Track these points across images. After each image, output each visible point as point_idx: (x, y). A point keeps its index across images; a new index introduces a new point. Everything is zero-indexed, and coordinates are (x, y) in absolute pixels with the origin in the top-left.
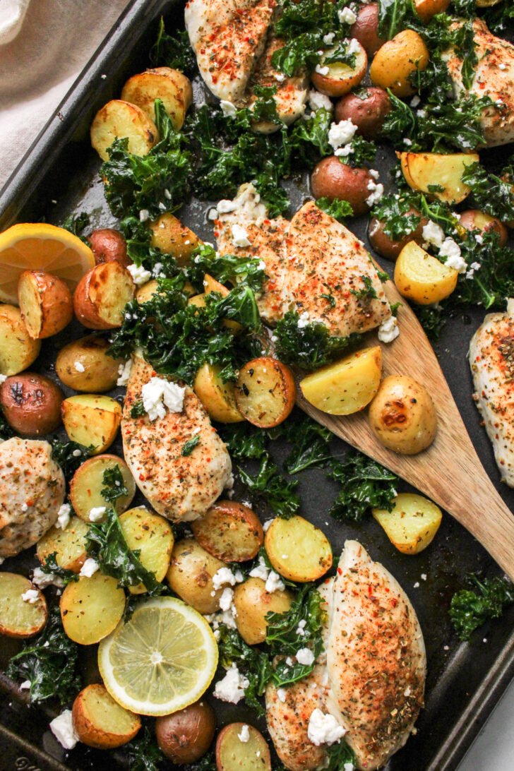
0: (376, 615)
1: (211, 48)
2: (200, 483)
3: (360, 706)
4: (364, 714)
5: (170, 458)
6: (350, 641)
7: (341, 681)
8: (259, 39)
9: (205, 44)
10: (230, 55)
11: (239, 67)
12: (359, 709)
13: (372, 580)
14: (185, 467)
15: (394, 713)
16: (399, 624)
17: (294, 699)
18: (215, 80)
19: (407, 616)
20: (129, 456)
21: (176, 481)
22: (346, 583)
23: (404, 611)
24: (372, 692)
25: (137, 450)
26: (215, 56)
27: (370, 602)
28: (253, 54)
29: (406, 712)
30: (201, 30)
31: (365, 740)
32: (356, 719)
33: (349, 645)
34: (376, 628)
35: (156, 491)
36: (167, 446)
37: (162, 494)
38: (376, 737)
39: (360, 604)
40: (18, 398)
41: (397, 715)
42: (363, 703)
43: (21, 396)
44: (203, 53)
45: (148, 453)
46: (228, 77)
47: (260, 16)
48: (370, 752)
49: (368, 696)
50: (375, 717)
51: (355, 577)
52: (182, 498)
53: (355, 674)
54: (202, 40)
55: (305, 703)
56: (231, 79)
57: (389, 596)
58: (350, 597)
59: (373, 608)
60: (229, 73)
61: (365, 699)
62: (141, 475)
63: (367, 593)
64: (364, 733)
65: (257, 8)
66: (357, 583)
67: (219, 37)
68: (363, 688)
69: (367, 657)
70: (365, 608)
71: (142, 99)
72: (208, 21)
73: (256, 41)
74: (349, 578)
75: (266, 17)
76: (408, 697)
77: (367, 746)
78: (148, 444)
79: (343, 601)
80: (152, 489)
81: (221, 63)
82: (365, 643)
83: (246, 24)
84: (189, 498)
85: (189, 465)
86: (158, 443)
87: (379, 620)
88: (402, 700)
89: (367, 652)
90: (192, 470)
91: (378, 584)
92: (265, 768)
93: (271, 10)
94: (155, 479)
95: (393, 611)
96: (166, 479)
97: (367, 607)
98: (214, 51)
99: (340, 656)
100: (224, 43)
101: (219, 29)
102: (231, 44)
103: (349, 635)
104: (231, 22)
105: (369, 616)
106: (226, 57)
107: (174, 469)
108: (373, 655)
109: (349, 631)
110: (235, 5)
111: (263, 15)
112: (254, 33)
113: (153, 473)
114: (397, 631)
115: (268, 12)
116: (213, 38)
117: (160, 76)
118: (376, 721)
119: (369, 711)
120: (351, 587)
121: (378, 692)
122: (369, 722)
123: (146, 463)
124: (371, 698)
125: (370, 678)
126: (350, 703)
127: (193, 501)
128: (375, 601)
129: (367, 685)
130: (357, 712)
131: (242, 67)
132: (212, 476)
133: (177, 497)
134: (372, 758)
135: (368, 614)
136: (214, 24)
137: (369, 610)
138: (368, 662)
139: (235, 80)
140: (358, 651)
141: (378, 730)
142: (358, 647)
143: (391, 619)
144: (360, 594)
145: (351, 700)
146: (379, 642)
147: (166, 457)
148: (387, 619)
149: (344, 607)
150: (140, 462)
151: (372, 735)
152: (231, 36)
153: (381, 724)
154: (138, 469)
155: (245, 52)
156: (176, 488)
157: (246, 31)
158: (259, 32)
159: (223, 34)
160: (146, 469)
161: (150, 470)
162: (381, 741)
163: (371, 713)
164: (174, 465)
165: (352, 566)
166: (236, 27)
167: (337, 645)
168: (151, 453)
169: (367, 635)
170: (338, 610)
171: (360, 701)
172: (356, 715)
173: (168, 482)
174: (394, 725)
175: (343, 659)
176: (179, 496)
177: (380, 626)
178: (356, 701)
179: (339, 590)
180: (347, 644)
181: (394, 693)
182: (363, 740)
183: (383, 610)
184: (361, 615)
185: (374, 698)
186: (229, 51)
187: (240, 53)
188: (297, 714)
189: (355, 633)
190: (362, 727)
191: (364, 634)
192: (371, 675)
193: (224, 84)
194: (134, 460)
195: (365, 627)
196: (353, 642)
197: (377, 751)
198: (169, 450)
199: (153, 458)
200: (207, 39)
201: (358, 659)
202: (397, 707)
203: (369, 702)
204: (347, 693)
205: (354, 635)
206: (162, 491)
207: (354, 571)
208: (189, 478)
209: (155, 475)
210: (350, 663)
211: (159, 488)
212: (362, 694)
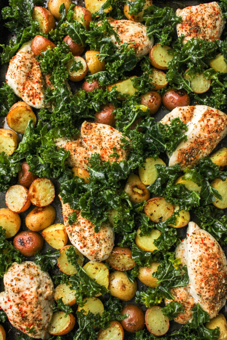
0: (206, 250)
1: (25, 93)
2: (106, 242)
3: (205, 290)
4: (207, 293)
5: (91, 235)
6: (197, 263)
7: (195, 281)
8: (41, 79)
9: (22, 93)
10: (34, 91)
11: (40, 94)
12: (205, 292)
13: (202, 236)
14: (98, 237)
15: (219, 291)
16: (216, 253)
17: (176, 291)
18: (34, 103)
19: (219, 249)
20: (73, 241)
21: (96, 244)
22: (191, 239)
23: (218, 247)
24: (210, 283)
25: (76, 237)
26: (29, 95)
27: (203, 245)
28: (42, 86)
29: (224, 290)
30: (17, 88)
31: (209, 305)
32: (204, 296)
33: (196, 265)
34: (207, 256)
35: (89, 251)
36: (88, 230)
37: (92, 251)
38: (213, 302)
39: (199, 247)
40: (22, 244)
41: (221, 292)
42: (206, 288)
43: (23, 242)
44: (23, 96)
45: (81, 236)
46: (38, 99)
47: (36, 70)
48: (211, 310)
49: (208, 285)
50: (212, 294)
51: (195, 236)
52: (100, 250)
53: (200, 277)
54: (20, 92)
55: (181, 293)
56: (40, 100)
57: (211, 241)
58: (194, 245)
59: (204, 247)
60: (37, 98)
61: (207, 286)
62: (81, 247)
63: (201, 242)
64: (208, 301)
65: (33, 68)
66: (196, 238)
67: (25, 87)
68: (206, 282)
69: (205, 269)
70: (201, 248)
71: (16, 120)
72: (18, 84)
73: (40, 81)
74: (192, 236)
75: (38, 69)
76: (224, 284)
77: (210, 307)
78: (80, 233)
79: (191, 247)
80: (87, 251)
81: (32, 96)
82: (203, 263)
83: (33, 77)
84: (103, 249)
85: (99, 236)
86: (84, 231)
87: (208, 252)
88: (222, 285)
89: (205, 266)
90: (101, 237)
91: (205, 237)
92: (166, 324)
93: (38, 66)
94: (87, 246)
95: (213, 248)
96: (92, 244)
97: (202, 247)
98: (27, 93)
99: (193, 270)
100: (29, 88)
101: (24, 84)
102: (32, 87)
103: (196, 261)
104: (27, 79)
105: (203, 251)
106: (33, 93)
107: (94, 239)
108: (208, 267)
109: (196, 258)
110: (25, 72)
111: (37, 70)
112: (38, 78)
113: (85, 244)
114: (216, 256)
115: (38, 67)
116: (24, 89)
117: (16, 108)
118: (212, 296)
119: (209, 292)
120: (194, 240)
121: (212, 283)
122: (210, 296)
123: (81, 241)
124: (209, 286)
125: (207, 277)
126: (201, 289)
127: (105, 250)
128: (205, 244)
129: (207, 280)
130: (204, 293)
131: (41, 93)
132: (109, 238)
133: (98, 251)
134: (212, 312)
135: (203, 250)
136: (21, 83)
137: (203, 249)
138: (206, 271)
139: (42, 99)
140: (201, 266)
141: (214, 299)
142: (201, 265)
143: (213, 251)
144: (198, 243)
145: (201, 288)
146: (209, 261)
147: (89, 235)
148: (211, 251)
149: (192, 249)
150: (79, 241)
151: (211, 302)
152: (30, 84)
153: (215, 297)
154: (79, 244)
155: (39, 87)
156: (96, 247)
157: (34, 79)
158: (39, 76)
159: (26, 85)
160: (82, 243)
161: (84, 243)
162: (215, 304)
163: (210, 293)
164: (93, 237)
165: (193, 231)
166: (30, 80)
167: (191, 266)
168: (82, 236)
169: (204, 259)
170: (190, 251)
171: (205, 288)
172: (203, 294)
173: (93, 245)
174: (220, 296)
175: (195, 271)
176: (99, 250)
177: (209, 255)
178: (203, 288)
179: (189, 242)
180: (195, 264)
181: (218, 283)
182: (208, 305)
183: (209, 248)
184: (200, 251)
185: (211, 286)
186: (33, 90)
187: (37, 88)
188: (178, 298)
189: (198, 259)
190: (207, 299)
191: (202, 259)
192: (208, 276)
193: (38, 103)
194: (76, 241)
195: (202, 256)
196: (198, 263)
197: (214, 309)
198: (89, 232)
199: (84, 237)
200: (22, 90)
201: (201, 270)
202: (220, 288)
203: (208, 288)
204: (198, 285)
205: (198, 260)
206: (91, 250)
207: (194, 234)
208: (101, 241)
209: (86, 245)
210: (198, 272)
211: (90, 249)
212: (206, 285)
